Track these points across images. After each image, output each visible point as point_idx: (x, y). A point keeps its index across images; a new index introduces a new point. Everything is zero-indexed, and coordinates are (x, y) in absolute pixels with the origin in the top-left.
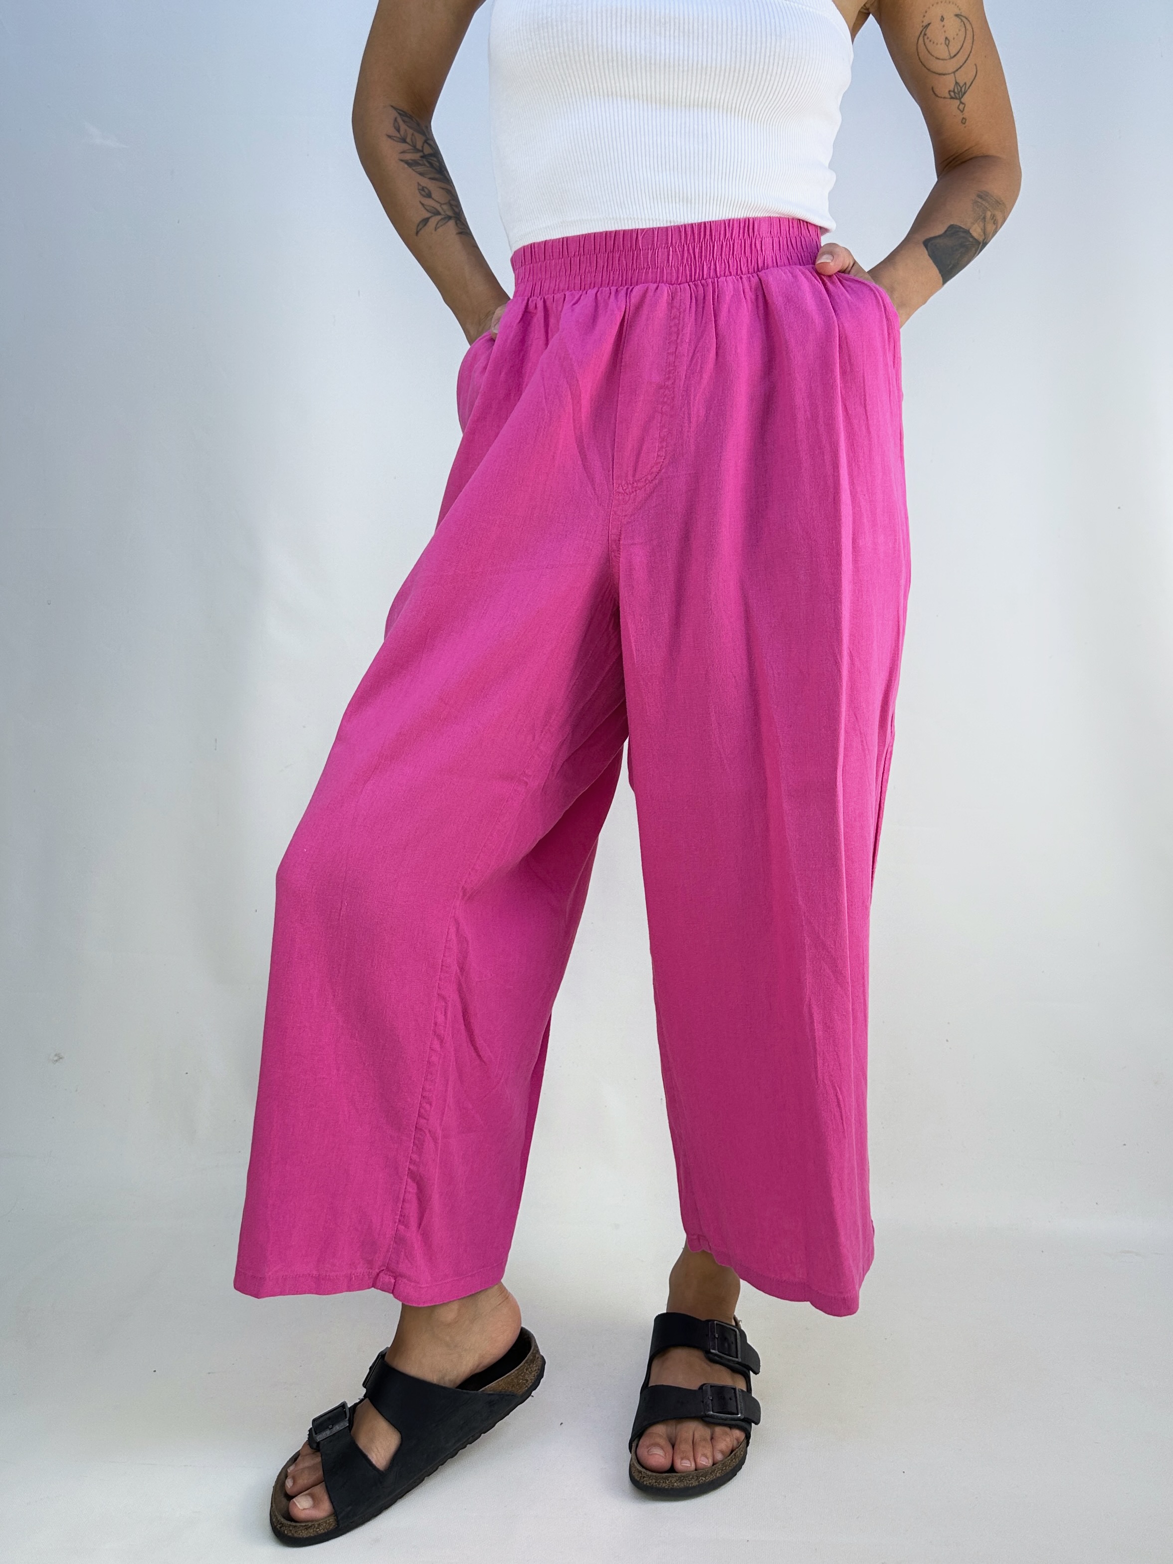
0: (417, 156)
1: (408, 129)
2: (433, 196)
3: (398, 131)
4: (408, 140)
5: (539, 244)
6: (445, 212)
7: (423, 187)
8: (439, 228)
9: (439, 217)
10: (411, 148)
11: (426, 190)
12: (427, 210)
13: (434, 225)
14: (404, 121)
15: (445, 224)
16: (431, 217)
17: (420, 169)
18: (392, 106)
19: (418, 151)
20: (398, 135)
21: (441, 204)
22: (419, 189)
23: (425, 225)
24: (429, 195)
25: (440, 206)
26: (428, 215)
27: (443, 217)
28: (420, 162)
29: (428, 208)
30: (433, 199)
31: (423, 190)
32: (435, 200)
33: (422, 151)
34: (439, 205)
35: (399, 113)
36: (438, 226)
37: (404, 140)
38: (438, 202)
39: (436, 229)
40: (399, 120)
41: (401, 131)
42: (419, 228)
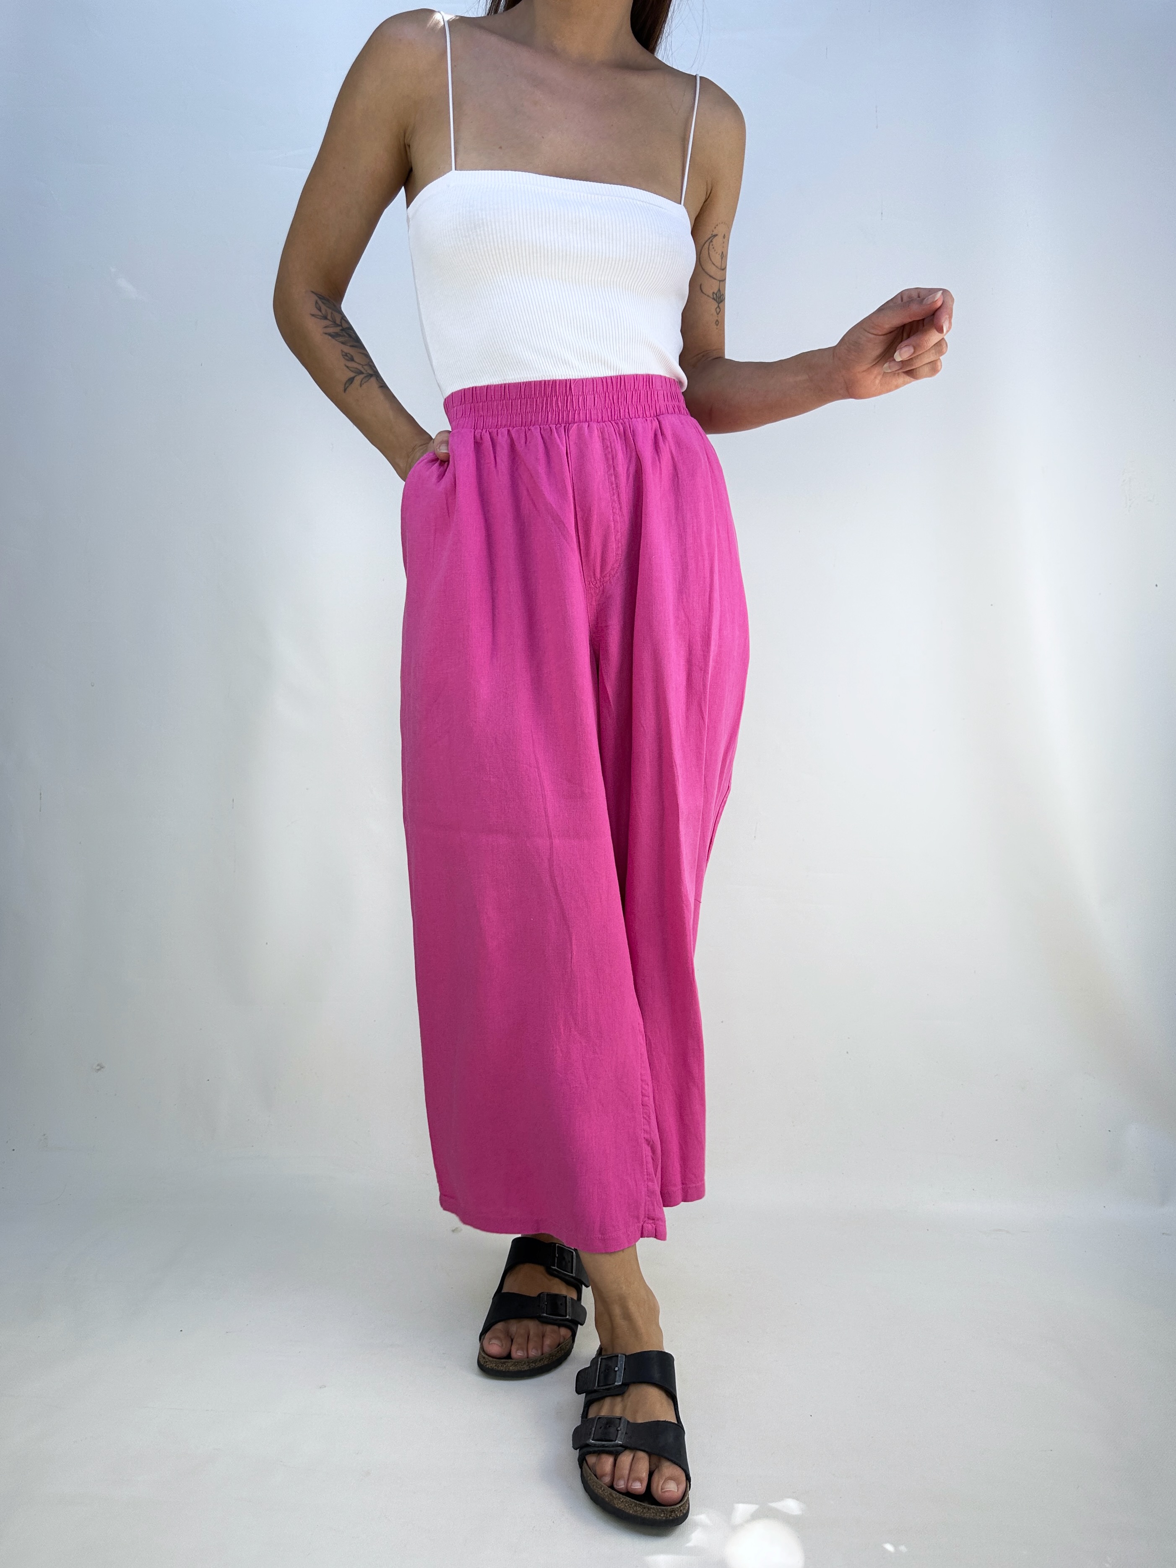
0: (337, 329)
1: (328, 309)
2: (355, 359)
3: (320, 310)
4: (329, 317)
5: (481, 388)
6: (366, 371)
7: (346, 353)
8: (363, 384)
9: (362, 376)
10: (331, 323)
11: (348, 355)
12: (352, 371)
13: (359, 382)
14: (323, 303)
15: (368, 381)
16: (355, 376)
17: (342, 339)
18: (313, 292)
19: (338, 325)
20: (320, 313)
21: (362, 365)
22: (343, 355)
23: (351, 383)
24: (352, 359)
25: (362, 367)
26: (352, 375)
27: (366, 375)
28: (341, 334)
29: (353, 369)
30: (356, 362)
31: (346, 355)
32: (358, 363)
33: (341, 326)
34: (361, 366)
35: (318, 297)
36: (363, 382)
37: (325, 318)
38: (360, 364)
39: (361, 386)
40: (320, 302)
41: (323, 312)
42: (347, 386)
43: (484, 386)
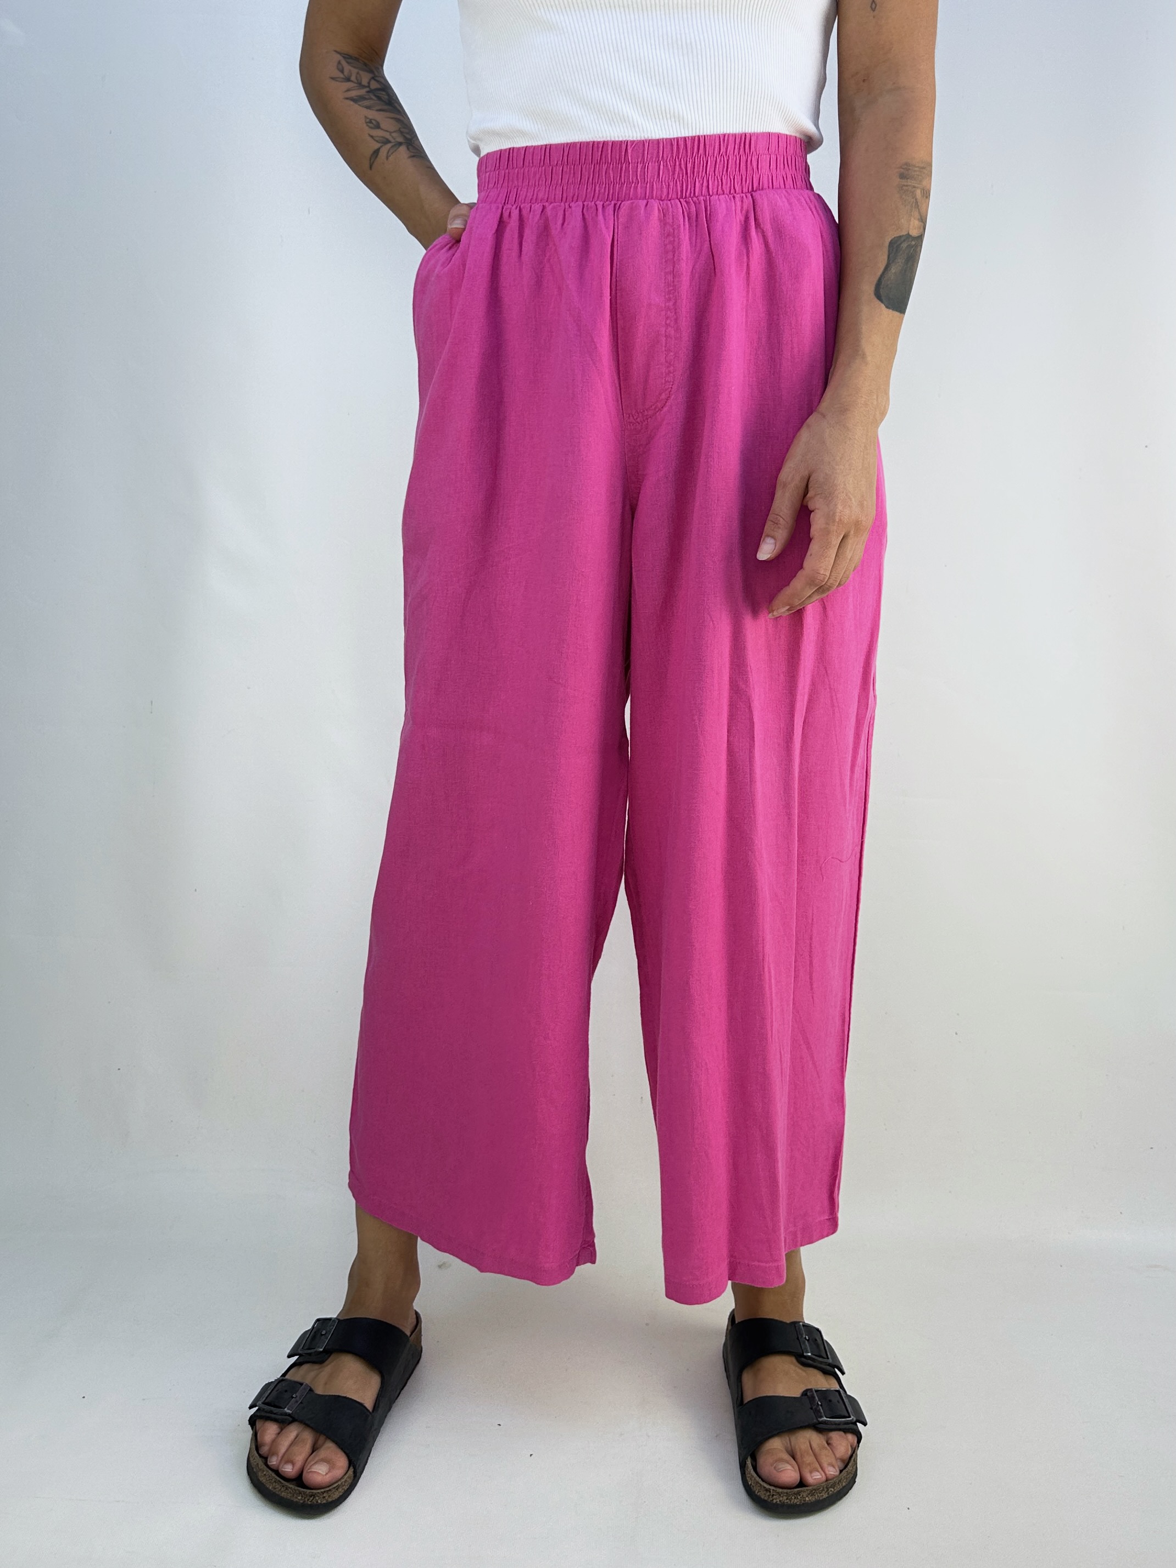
0: (363, 92)
1: (352, 69)
2: (382, 126)
3: (342, 71)
4: (353, 78)
6: (394, 139)
7: (371, 119)
8: (390, 156)
9: (389, 146)
10: (356, 85)
11: (373, 122)
12: (377, 141)
13: (385, 154)
14: (348, 63)
15: (396, 150)
16: (381, 147)
17: (366, 103)
18: (336, 51)
19: (364, 87)
20: (342, 76)
21: (391, 133)
22: (366, 123)
23: (376, 157)
24: (378, 126)
25: (390, 135)
26: (377, 146)
27: (393, 144)
28: (367, 97)
29: (377, 139)
30: (382, 129)
31: (371, 122)
32: (384, 130)
33: (369, 87)
34: (388, 134)
35: (343, 57)
36: (390, 153)
37: (348, 79)
38: (387, 131)
39: (387, 158)
40: (344, 63)
41: (346, 72)
42: (372, 161)
43: (523, 147)
